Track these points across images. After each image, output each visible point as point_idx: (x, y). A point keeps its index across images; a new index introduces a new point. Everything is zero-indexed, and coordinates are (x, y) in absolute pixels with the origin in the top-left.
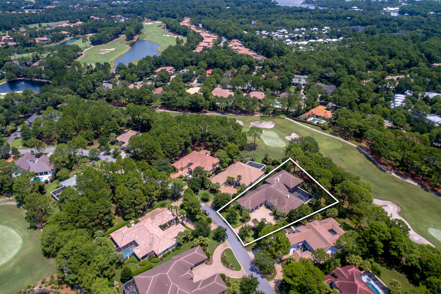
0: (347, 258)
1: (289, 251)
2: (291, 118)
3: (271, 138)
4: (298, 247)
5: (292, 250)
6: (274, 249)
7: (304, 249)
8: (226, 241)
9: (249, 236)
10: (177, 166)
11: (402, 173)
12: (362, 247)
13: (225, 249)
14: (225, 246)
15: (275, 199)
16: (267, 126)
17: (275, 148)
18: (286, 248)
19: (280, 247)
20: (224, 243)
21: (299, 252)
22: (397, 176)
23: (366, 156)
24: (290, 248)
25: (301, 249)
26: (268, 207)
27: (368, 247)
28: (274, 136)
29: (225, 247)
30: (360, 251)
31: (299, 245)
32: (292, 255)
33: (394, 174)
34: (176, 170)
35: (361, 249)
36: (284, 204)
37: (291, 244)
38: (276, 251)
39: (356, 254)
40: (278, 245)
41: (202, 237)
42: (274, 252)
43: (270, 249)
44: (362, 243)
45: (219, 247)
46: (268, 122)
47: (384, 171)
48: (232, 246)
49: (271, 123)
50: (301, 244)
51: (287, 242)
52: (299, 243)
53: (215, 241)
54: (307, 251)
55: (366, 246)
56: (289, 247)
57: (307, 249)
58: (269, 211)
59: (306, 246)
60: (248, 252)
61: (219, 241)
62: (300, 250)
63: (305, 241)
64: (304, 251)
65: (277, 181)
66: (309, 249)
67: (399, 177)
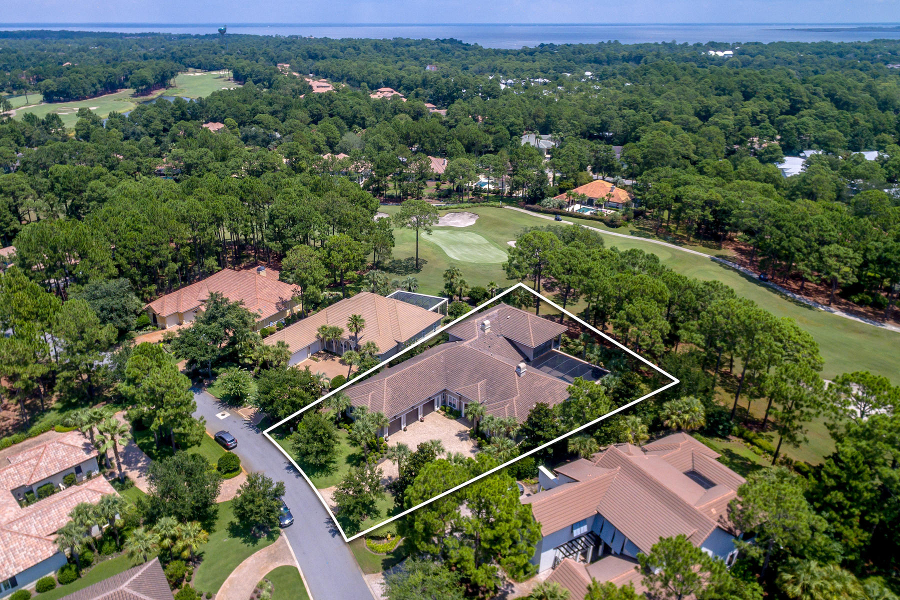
0: (788, 577)
1: (536, 561)
2: (522, 207)
3: (467, 245)
4: (572, 543)
5: (547, 558)
6: (469, 553)
7: (596, 550)
8: (284, 535)
9: (377, 513)
10: (162, 308)
11: (862, 310)
12: (842, 528)
13: (271, 568)
14: (273, 558)
15: (478, 380)
16: (457, 223)
17: (479, 265)
18: (522, 545)
19: (497, 540)
20: (273, 546)
21: (576, 562)
22: (852, 318)
23: (743, 274)
24: (540, 550)
25: (584, 554)
26: (454, 413)
27: (865, 525)
28: (476, 241)
29: (276, 559)
30: (837, 546)
31: (577, 532)
32: (552, 578)
33: (838, 313)
34: (159, 323)
35: (838, 536)
36: (507, 395)
37: (544, 532)
38: (478, 565)
39: (825, 559)
40: (489, 534)
41: (173, 520)
42: (471, 566)
43: (452, 553)
44: (839, 508)
45: (250, 561)
46: (457, 215)
47: (810, 308)
48: (301, 555)
49: (466, 216)
50: (584, 529)
51: (526, 519)
52: (573, 527)
53: (239, 540)
54: (610, 559)
55: (856, 521)
56: (535, 542)
57: (607, 551)
58: (457, 426)
59: (606, 538)
60: (366, 578)
61: (254, 540)
62: (580, 557)
63: (598, 516)
64: (595, 559)
65: (483, 329)
66: (615, 547)
67: (858, 320)
